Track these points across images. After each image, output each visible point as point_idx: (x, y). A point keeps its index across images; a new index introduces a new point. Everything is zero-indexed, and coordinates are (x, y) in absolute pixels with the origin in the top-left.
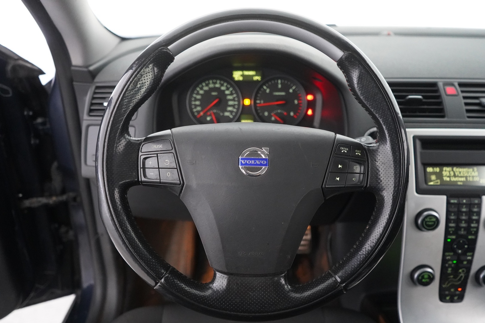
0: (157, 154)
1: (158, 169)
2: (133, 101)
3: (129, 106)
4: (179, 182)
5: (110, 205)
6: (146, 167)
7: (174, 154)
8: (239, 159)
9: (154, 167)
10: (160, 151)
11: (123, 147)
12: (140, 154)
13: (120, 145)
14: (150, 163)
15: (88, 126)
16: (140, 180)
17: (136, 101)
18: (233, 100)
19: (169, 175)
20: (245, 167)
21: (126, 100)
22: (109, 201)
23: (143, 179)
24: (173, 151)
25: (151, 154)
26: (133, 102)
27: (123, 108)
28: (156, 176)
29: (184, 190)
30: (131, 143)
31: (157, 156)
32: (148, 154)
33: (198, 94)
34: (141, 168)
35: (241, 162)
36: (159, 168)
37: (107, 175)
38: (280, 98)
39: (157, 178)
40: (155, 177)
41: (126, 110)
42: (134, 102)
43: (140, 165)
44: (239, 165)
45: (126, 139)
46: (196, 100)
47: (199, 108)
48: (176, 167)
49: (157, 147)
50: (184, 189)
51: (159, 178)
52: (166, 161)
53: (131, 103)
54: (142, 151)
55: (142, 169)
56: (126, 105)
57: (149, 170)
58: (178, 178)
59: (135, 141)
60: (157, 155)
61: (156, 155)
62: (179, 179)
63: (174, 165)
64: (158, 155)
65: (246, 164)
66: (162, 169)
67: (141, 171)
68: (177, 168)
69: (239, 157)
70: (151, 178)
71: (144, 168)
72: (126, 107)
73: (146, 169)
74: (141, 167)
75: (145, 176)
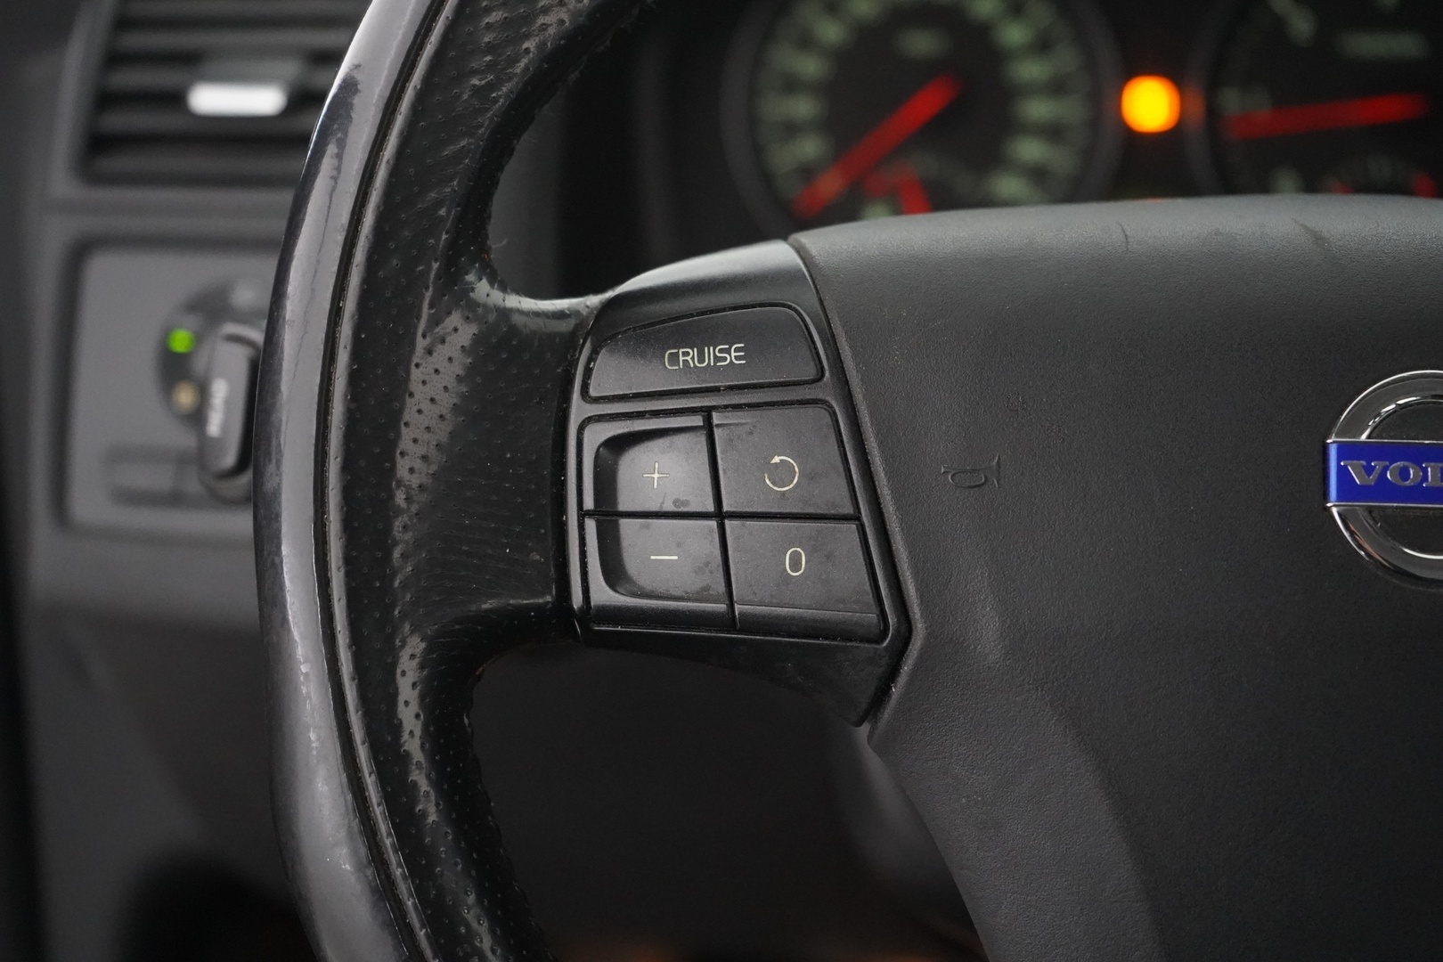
0: (707, 412)
1: (713, 524)
2: (541, 20)
3: (513, 61)
4: (873, 617)
5: (370, 781)
6: (623, 506)
7: (833, 415)
8: (1325, 448)
9: (686, 503)
10: (731, 388)
11: (456, 354)
12: (578, 410)
13: (443, 341)
14: (656, 476)
15: (79, 254)
16: (577, 599)
17: (562, 22)
18: (1056, 88)
19: (795, 564)
20: (1370, 510)
21: (495, 17)
22: (363, 753)
23: (603, 594)
24: (826, 390)
25: (656, 414)
26: (544, 27)
27: (474, 73)
28: (698, 571)
29: (910, 683)
30: (513, 330)
31: (709, 428)
32: (640, 415)
33: (806, 42)
34: (583, 514)
35: (1342, 472)
36: (720, 515)
37: (348, 560)
38: (1385, 75)
39: (707, 588)
40: (693, 583)
41: (492, 86)
42: (551, 31)
43: (581, 491)
44: (1326, 497)
45: (473, 306)
46: (792, 85)
47: (810, 148)
48: (849, 510)
49: (709, 360)
50: (906, 669)
51: (722, 588)
52: (776, 459)
53: (527, 37)
54: (593, 392)
55: (591, 525)
56: (491, 48)
57: (648, 527)
58: (867, 587)
59: (540, 321)
60: (708, 420)
61: (697, 421)
62: (870, 598)
63: (833, 494)
64: (717, 418)
65: (1383, 489)
66: (749, 523)
67: (582, 540)
68: (856, 518)
69: (1328, 437)
70: (661, 589)
71: (608, 514)
72: (490, 67)
73: (623, 522)
74: (589, 503)
75: (614, 572)
